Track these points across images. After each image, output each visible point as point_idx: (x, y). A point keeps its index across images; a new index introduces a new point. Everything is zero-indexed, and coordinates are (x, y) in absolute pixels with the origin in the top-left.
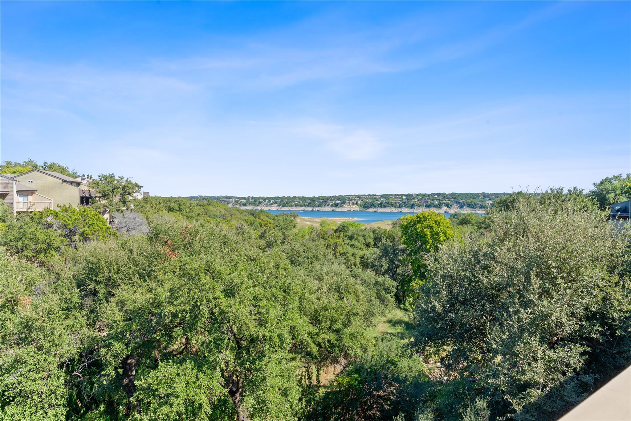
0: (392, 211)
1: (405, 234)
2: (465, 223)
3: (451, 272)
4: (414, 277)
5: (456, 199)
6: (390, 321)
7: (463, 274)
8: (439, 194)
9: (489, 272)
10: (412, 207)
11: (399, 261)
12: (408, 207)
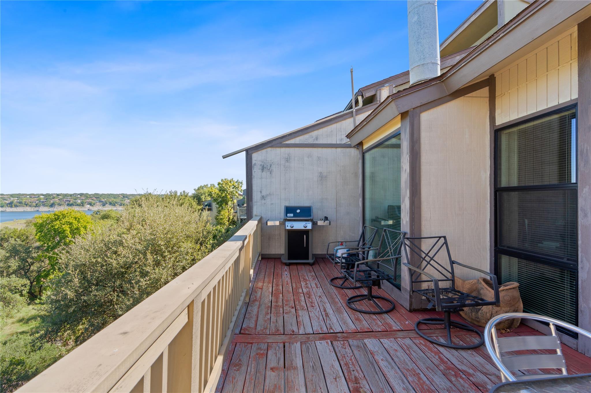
0: (25, 210)
1: (40, 232)
2: (106, 218)
3: (83, 260)
4: (52, 271)
5: (98, 199)
6: (21, 321)
7: (95, 260)
8: (81, 195)
9: (119, 255)
10: (52, 205)
11: (32, 258)
12: (47, 206)
